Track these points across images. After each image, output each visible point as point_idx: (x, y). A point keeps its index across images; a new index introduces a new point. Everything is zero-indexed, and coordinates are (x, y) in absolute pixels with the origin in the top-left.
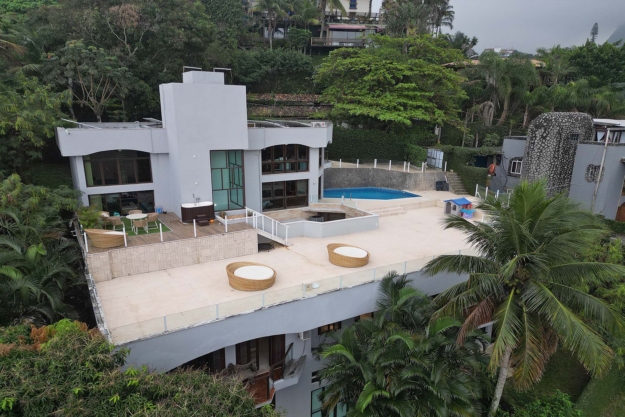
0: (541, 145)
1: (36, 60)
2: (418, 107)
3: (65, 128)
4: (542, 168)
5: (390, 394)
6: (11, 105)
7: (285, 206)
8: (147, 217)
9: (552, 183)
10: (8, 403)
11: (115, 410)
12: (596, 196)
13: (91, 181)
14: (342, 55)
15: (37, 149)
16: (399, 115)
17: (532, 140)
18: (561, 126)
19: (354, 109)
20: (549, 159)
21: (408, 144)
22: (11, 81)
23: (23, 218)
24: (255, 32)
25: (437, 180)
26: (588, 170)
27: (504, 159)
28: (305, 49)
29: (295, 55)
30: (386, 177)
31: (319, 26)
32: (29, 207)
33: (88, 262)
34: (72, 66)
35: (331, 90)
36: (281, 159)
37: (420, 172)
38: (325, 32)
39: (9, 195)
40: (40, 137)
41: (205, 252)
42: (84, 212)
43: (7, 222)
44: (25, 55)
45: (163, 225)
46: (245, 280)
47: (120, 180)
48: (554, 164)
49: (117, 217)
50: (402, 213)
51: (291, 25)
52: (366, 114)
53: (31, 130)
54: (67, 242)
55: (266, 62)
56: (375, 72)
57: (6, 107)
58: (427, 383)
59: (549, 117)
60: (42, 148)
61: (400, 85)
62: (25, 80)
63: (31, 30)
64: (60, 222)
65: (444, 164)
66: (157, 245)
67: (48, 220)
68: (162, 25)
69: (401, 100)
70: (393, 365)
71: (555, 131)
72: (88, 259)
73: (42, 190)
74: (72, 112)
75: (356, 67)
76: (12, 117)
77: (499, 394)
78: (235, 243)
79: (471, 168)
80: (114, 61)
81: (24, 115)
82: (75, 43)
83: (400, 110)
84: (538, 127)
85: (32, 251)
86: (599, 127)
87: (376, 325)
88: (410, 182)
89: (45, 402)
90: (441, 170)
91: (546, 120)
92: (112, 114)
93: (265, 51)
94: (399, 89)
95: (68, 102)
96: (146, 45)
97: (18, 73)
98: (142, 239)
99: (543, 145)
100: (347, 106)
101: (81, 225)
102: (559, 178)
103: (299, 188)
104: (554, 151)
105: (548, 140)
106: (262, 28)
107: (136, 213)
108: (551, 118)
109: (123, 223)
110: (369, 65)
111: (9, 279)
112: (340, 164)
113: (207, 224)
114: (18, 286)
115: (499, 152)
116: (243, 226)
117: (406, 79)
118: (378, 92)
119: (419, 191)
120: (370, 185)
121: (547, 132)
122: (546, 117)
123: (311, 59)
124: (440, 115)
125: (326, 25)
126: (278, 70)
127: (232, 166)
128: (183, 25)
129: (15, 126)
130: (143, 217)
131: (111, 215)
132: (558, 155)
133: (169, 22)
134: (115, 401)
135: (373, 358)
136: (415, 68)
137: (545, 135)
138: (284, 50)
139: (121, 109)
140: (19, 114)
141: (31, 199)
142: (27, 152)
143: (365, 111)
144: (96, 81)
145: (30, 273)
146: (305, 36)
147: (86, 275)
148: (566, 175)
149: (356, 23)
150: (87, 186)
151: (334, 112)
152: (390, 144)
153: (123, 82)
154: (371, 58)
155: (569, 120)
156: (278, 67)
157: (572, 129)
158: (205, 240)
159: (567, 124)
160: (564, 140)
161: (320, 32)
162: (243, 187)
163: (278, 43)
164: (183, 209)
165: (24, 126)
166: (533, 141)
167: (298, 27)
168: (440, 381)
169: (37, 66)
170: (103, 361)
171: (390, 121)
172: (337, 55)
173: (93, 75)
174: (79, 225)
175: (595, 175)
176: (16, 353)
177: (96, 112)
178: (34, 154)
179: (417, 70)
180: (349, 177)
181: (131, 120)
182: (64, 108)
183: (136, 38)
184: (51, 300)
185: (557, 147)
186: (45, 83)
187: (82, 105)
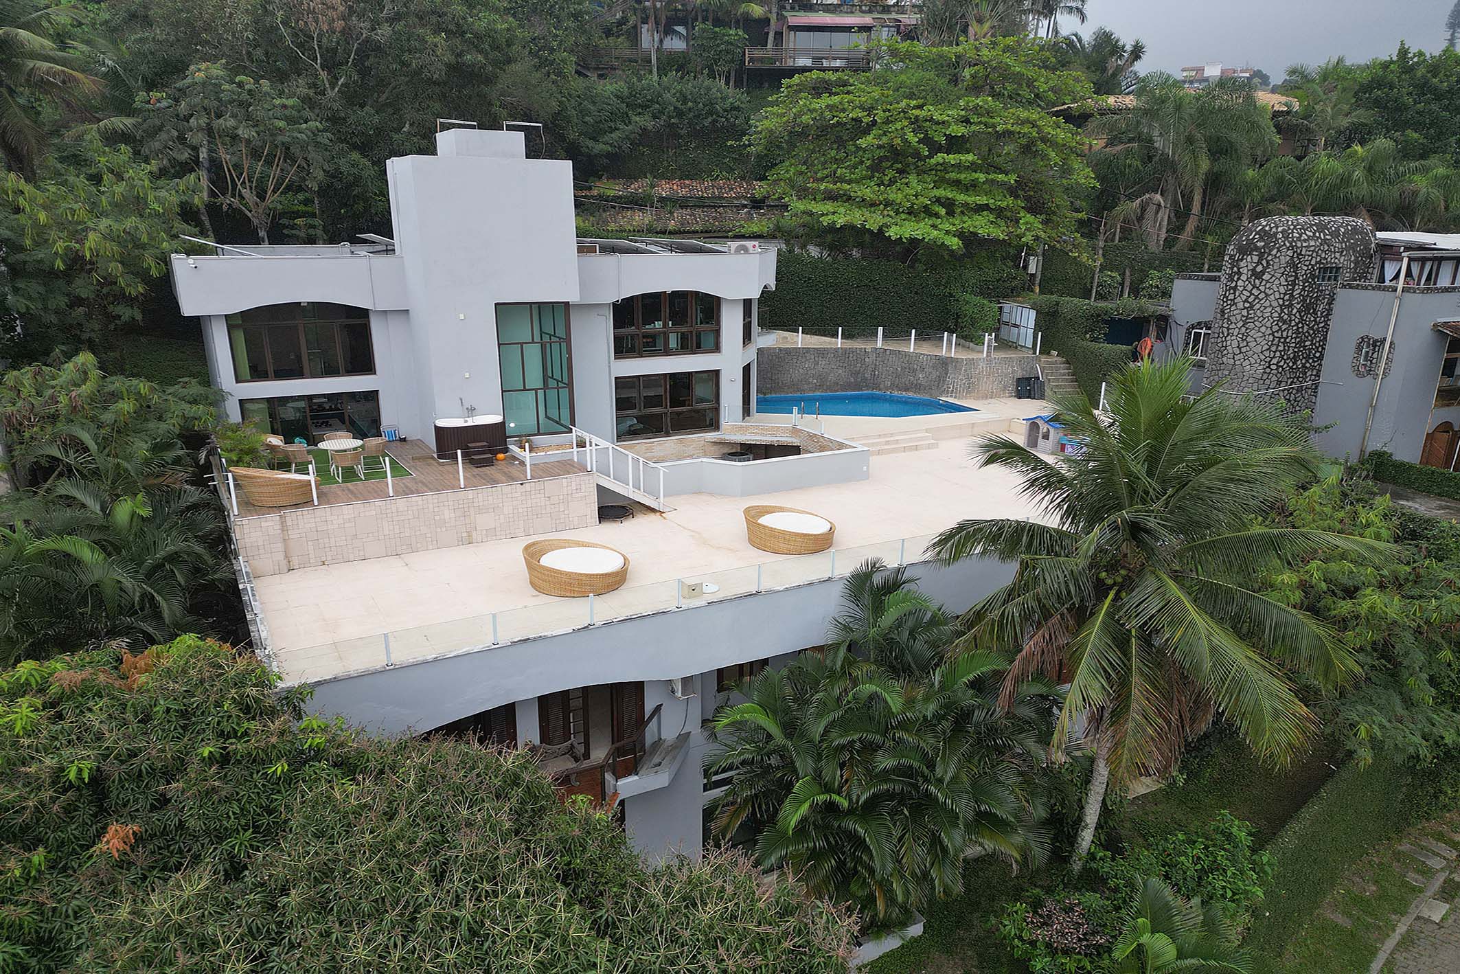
0: (1250, 292)
1: (126, 109)
2: (980, 209)
3: (188, 255)
4: (1252, 344)
5: (850, 800)
6: (76, 206)
7: (667, 429)
8: (362, 447)
9: (1274, 378)
10: (80, 770)
11: (279, 792)
12: (1374, 408)
13: (245, 370)
14: (814, 89)
15: (130, 301)
16: (934, 226)
17: (1232, 280)
18: (1297, 248)
19: (834, 213)
20: (1269, 324)
21: (958, 294)
22: (75, 156)
23: (104, 444)
24: (618, 37)
25: (1019, 374)
26: (1359, 348)
27: (1173, 325)
28: (733, 74)
29: (708, 89)
30: (903, 369)
31: (766, 21)
32: (116, 421)
33: (237, 534)
34: (203, 121)
35: (787, 170)
36: (659, 324)
37: (979, 356)
38: (779, 35)
39: (74, 394)
40: (136, 274)
41: (484, 521)
42: (230, 433)
43: (71, 452)
44: (104, 97)
45: (392, 462)
46: (561, 573)
47: (306, 370)
48: (1279, 335)
49: (300, 445)
50: (929, 447)
51: (700, 19)
52: (858, 223)
53: (117, 261)
54: (194, 494)
55: (640, 106)
56: (885, 127)
57: (65, 209)
58: (926, 780)
59: (1271, 228)
60: (141, 298)
61: (940, 157)
62: (104, 152)
63: (114, 42)
64: (181, 453)
65: (1035, 338)
66: (380, 503)
67: (157, 448)
68: (399, 26)
69: (941, 193)
70: (857, 745)
71: (1283, 260)
72: (237, 529)
73: (143, 386)
74: (207, 223)
75: (842, 115)
76: (78, 234)
77: (1092, 815)
78: (548, 503)
79: (1095, 345)
80: (292, 107)
81: (101, 227)
82: (207, 68)
83: (937, 216)
84: (1244, 251)
85: (123, 511)
86: (1389, 251)
87: (829, 666)
88: (956, 379)
89: (148, 773)
90: (1031, 352)
91: (1263, 234)
92: (293, 227)
93: (640, 80)
94: (939, 168)
95: (196, 201)
96: (364, 72)
97: (89, 136)
98: (352, 492)
99: (1255, 292)
100: (816, 208)
101: (223, 460)
102: (1291, 368)
103: (699, 390)
104: (1281, 306)
105: (1267, 281)
106: (635, 27)
107: (341, 437)
108: (1274, 230)
109: (311, 458)
110: (870, 110)
111: (78, 562)
112: (799, 339)
113: (489, 463)
114: (96, 577)
115: (1161, 310)
116: (567, 467)
117: (955, 144)
118: (891, 173)
119: (977, 398)
120: (868, 387)
121: (1264, 262)
122: (1264, 226)
123: (745, 98)
124: (1030, 226)
125: (782, 18)
126: (671, 126)
127: (546, 338)
128: (444, 26)
129: (84, 251)
130: (354, 446)
131: (288, 441)
132: (1290, 314)
133: (413, 20)
134: (279, 773)
135: (817, 729)
136: (975, 119)
137: (1259, 269)
138: (682, 78)
139: (313, 215)
140: (92, 225)
141: (120, 405)
142: (110, 308)
143: (857, 217)
144: (256, 154)
145: (119, 553)
146: (732, 44)
147: (234, 561)
148: (1307, 361)
149: (852, 13)
150: (237, 381)
151: (787, 220)
152: (916, 293)
153: (313, 155)
154: (876, 95)
155: (1317, 234)
156: (670, 117)
157: (1323, 256)
158: (484, 496)
159: (1312, 243)
160: (1305, 281)
161: (767, 33)
162: (570, 386)
163: (673, 63)
164: (439, 431)
165: (102, 252)
166: (1234, 283)
167: (717, 22)
168: (955, 779)
169: (129, 121)
170: (257, 700)
171: (914, 241)
172: (801, 88)
173: (248, 141)
174: (220, 458)
175: (1374, 361)
176: (94, 686)
177: (256, 222)
178: (127, 313)
179: (980, 123)
180: (819, 368)
181: (333, 239)
182: (188, 213)
183: (340, 57)
184: (163, 604)
185: (1287, 297)
186: (147, 161)
187: (225, 208)
